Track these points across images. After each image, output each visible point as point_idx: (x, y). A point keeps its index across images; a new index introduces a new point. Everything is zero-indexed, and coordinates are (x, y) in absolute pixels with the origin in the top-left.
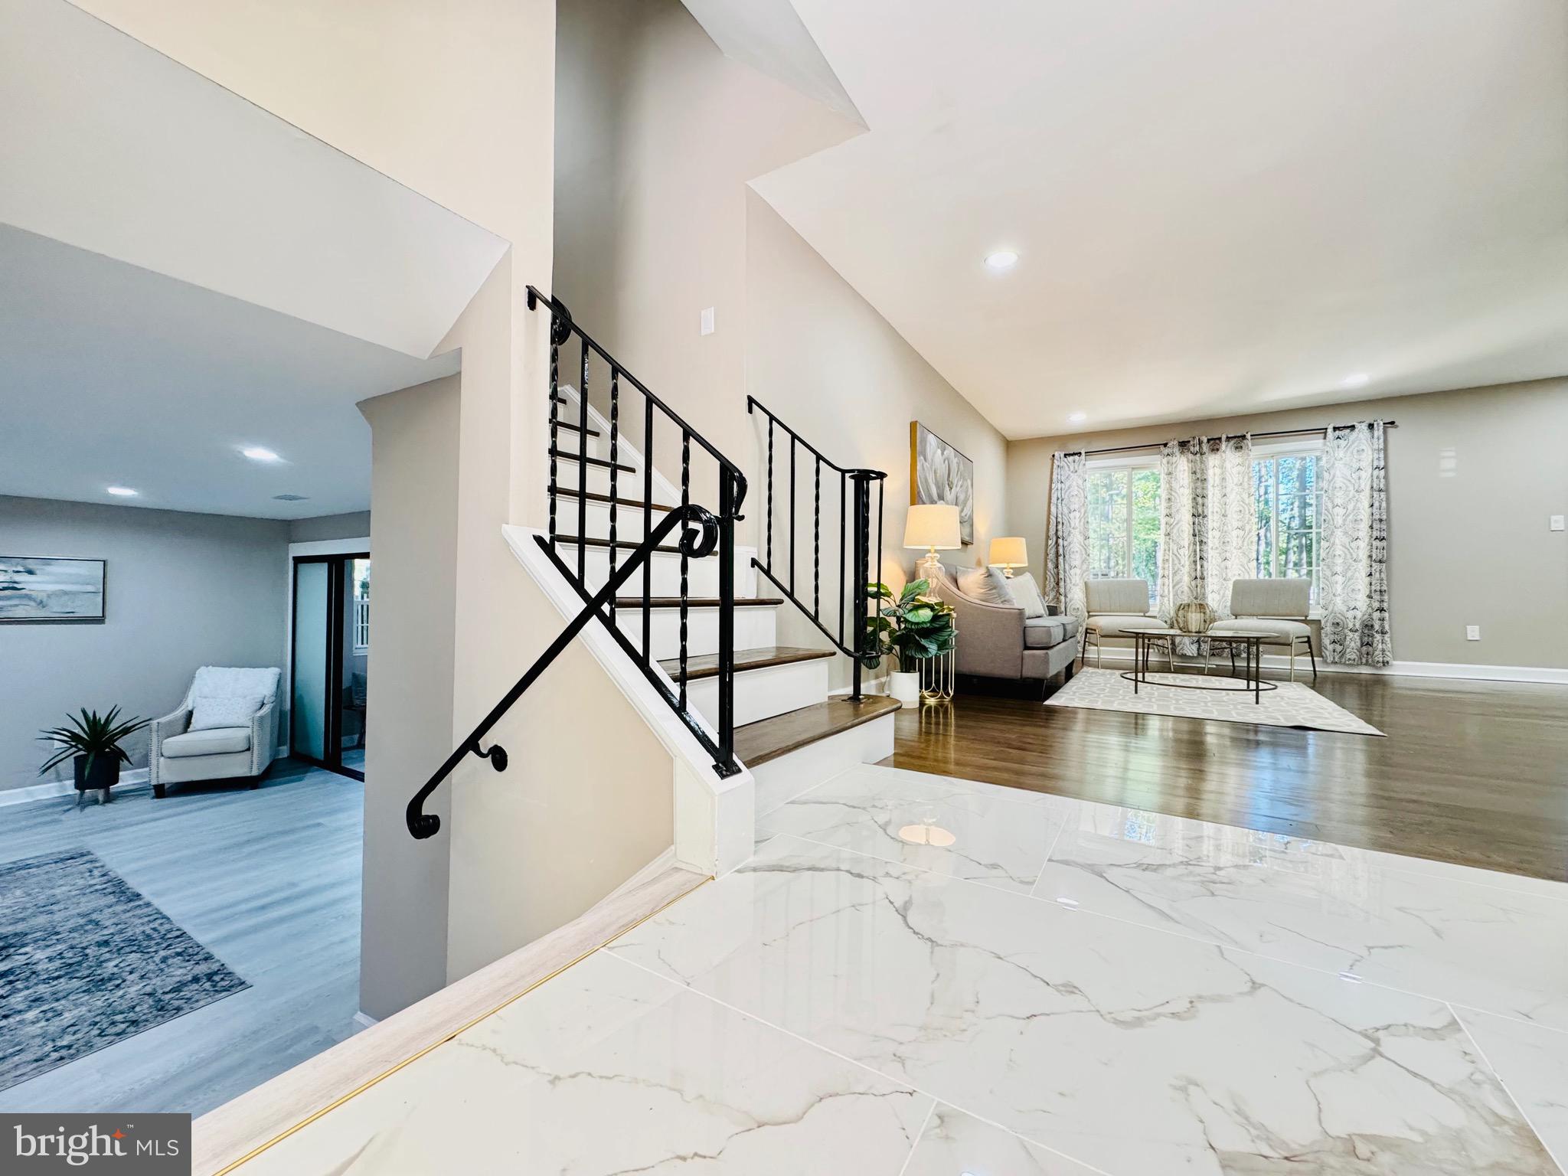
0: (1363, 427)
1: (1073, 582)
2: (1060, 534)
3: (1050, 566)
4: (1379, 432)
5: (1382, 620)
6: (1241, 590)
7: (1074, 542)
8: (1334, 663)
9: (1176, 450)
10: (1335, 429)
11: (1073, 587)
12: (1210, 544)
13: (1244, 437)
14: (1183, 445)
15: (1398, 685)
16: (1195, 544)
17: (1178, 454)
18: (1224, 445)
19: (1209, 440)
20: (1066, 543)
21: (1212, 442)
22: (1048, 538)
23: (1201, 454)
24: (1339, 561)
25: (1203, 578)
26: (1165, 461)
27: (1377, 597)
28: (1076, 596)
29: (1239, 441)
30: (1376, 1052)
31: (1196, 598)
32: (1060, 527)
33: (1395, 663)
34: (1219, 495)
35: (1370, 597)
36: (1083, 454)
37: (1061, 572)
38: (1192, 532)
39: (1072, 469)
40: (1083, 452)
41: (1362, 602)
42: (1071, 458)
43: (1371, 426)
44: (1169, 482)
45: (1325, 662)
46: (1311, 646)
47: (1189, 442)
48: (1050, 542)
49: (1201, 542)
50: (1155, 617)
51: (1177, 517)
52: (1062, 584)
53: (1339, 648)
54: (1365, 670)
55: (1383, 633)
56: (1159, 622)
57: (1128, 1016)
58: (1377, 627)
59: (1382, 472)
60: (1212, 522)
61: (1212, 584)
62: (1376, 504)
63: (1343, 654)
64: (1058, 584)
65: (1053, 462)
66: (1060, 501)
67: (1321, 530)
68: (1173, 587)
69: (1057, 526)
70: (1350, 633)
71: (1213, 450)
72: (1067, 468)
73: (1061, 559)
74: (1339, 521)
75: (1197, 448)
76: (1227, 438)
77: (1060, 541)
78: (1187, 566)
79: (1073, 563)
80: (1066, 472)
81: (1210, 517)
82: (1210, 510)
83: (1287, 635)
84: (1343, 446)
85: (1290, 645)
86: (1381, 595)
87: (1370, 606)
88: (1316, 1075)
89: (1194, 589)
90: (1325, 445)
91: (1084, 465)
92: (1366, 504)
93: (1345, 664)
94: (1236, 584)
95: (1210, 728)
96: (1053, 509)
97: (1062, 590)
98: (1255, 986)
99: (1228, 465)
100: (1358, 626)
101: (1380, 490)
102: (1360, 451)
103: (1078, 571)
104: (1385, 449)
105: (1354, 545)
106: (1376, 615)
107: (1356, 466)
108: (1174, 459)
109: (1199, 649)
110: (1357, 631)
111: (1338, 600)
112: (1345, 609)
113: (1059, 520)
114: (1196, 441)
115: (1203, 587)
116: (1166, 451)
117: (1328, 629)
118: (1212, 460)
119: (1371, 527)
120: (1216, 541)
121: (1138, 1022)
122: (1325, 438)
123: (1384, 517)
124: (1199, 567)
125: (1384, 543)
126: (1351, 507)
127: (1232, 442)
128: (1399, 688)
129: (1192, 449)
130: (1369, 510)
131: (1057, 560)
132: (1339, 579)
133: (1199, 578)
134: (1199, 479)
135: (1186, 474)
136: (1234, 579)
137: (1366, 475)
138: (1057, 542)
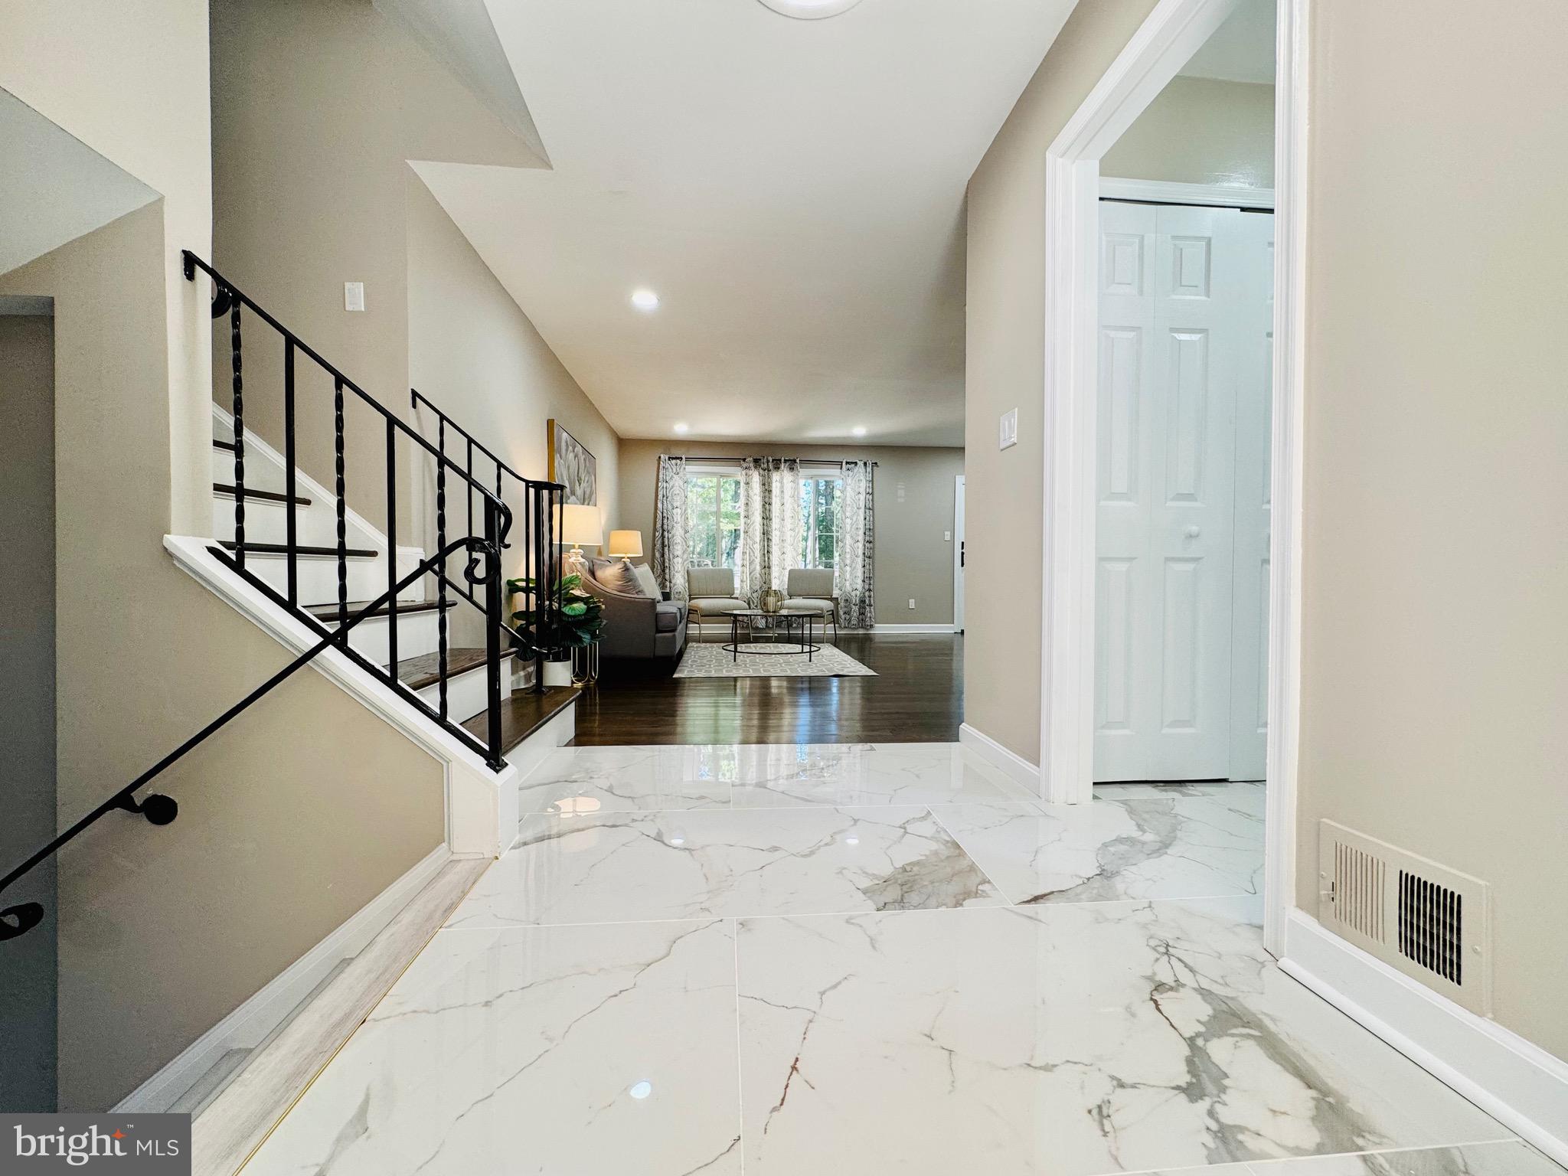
0: (861, 464)
1: (676, 570)
2: (665, 527)
3: (657, 555)
4: (869, 469)
5: (870, 597)
6: (794, 576)
7: (677, 534)
8: (845, 627)
9: (752, 465)
10: (847, 463)
11: (676, 574)
12: (773, 540)
13: (795, 461)
14: (756, 461)
15: (879, 641)
16: (764, 541)
17: (753, 468)
18: (783, 465)
19: (773, 460)
20: (670, 536)
21: (775, 462)
22: (655, 530)
23: (768, 471)
24: (848, 556)
25: (769, 567)
26: (744, 472)
27: (867, 581)
28: (678, 582)
29: (792, 464)
30: (906, 833)
31: (765, 583)
32: (665, 521)
33: (876, 625)
34: (779, 504)
35: (864, 581)
36: (684, 459)
37: (667, 560)
38: (762, 531)
39: (674, 470)
40: (684, 457)
41: (859, 585)
42: (674, 462)
43: (865, 464)
44: (747, 491)
45: (840, 627)
46: (834, 616)
47: (760, 460)
48: (657, 534)
49: (768, 539)
50: (737, 598)
51: (753, 519)
52: (667, 571)
53: (848, 617)
54: (861, 632)
55: (870, 605)
56: (740, 602)
57: (807, 851)
58: (867, 602)
59: (871, 496)
60: (775, 523)
61: (775, 571)
62: (868, 518)
63: (850, 621)
64: (664, 571)
65: (659, 464)
66: (665, 498)
67: (839, 534)
68: (750, 574)
69: (663, 520)
70: (854, 607)
71: (775, 468)
72: (670, 470)
73: (666, 549)
74: (848, 527)
75: (766, 466)
76: (785, 460)
77: (666, 533)
78: (758, 558)
79: (676, 553)
80: (670, 473)
81: (774, 520)
82: (774, 514)
83: (822, 610)
84: (851, 475)
85: (823, 617)
86: (870, 580)
87: (863, 587)
88: (887, 848)
89: (763, 576)
90: (841, 473)
91: (685, 468)
92: (863, 518)
93: (851, 628)
94: (791, 572)
95: (774, 683)
96: (660, 505)
97: (667, 577)
98: (856, 821)
99: (785, 481)
100: (858, 602)
101: (870, 509)
102: (860, 480)
103: (679, 560)
104: (872, 481)
105: (856, 545)
106: (867, 594)
107: (857, 491)
108: (751, 472)
109: (766, 622)
110: (857, 605)
111: (848, 584)
112: (851, 590)
113: (665, 515)
114: (765, 460)
115: (769, 574)
116: (745, 465)
117: (842, 604)
118: (775, 476)
119: (865, 533)
120: (777, 538)
121: (812, 853)
122: (841, 469)
123: (871, 528)
124: (766, 559)
125: (871, 545)
126: (854, 519)
127: (788, 464)
128: (880, 642)
129: (762, 465)
130: (863, 522)
131: (663, 550)
132: (848, 568)
133: (767, 567)
134: (767, 490)
135: (758, 485)
136: (789, 568)
137: (862, 497)
138: (663, 534)
